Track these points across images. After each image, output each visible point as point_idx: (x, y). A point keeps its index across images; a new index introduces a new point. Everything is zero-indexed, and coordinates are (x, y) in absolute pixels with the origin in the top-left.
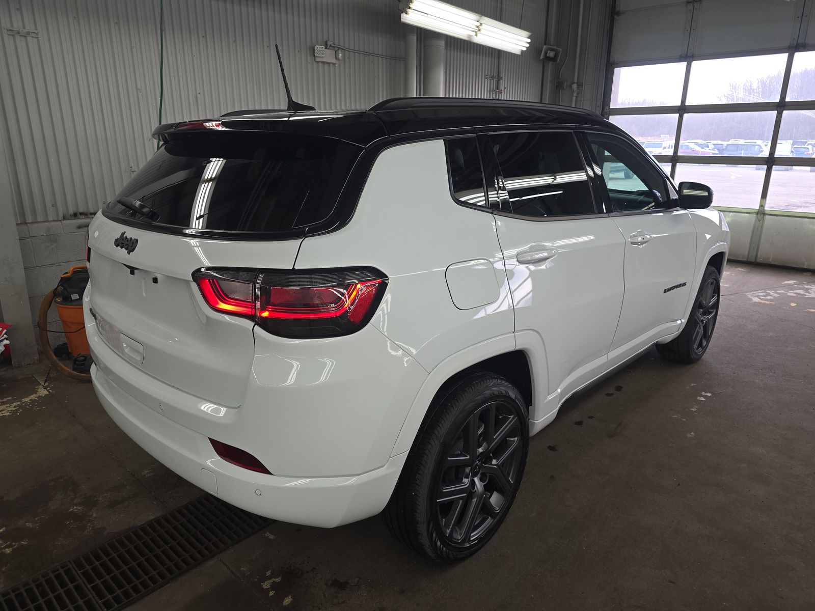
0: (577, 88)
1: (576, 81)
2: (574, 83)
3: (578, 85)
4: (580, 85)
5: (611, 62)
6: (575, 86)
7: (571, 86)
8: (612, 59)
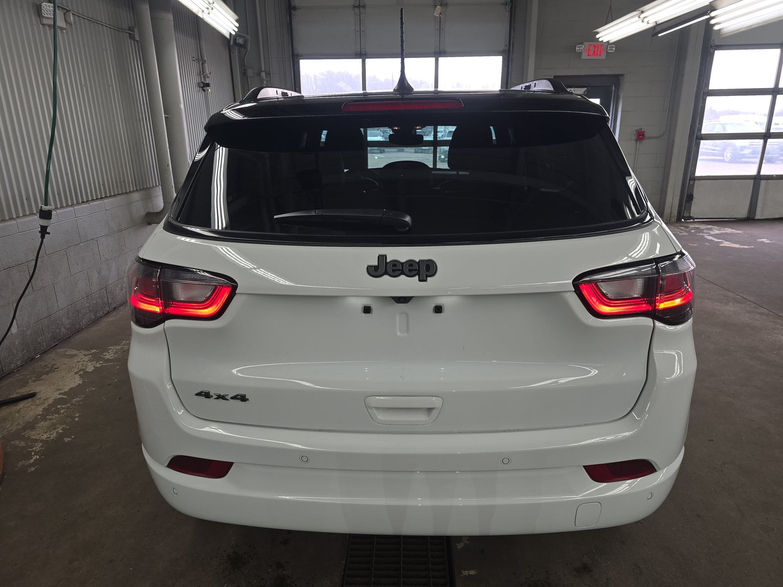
0: (266, 76)
1: (263, 69)
2: (262, 71)
3: (266, 74)
4: (268, 74)
5: (295, 53)
6: (263, 74)
7: (259, 74)
8: (296, 52)
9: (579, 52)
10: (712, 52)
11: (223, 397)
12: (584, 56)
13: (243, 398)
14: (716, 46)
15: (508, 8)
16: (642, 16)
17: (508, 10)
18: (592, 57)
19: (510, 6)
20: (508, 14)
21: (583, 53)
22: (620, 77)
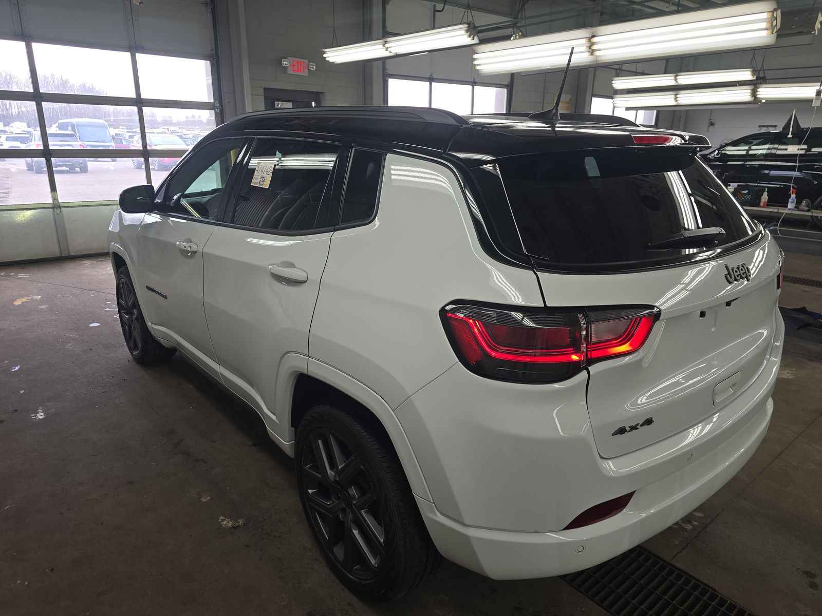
9: (285, 67)
10: (387, 79)
11: (634, 428)
12: (290, 71)
13: (649, 422)
14: (389, 74)
15: (209, 9)
16: (387, 45)
17: (209, 11)
18: (296, 73)
19: (211, 8)
20: (210, 16)
21: (289, 68)
22: (320, 95)
